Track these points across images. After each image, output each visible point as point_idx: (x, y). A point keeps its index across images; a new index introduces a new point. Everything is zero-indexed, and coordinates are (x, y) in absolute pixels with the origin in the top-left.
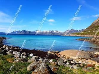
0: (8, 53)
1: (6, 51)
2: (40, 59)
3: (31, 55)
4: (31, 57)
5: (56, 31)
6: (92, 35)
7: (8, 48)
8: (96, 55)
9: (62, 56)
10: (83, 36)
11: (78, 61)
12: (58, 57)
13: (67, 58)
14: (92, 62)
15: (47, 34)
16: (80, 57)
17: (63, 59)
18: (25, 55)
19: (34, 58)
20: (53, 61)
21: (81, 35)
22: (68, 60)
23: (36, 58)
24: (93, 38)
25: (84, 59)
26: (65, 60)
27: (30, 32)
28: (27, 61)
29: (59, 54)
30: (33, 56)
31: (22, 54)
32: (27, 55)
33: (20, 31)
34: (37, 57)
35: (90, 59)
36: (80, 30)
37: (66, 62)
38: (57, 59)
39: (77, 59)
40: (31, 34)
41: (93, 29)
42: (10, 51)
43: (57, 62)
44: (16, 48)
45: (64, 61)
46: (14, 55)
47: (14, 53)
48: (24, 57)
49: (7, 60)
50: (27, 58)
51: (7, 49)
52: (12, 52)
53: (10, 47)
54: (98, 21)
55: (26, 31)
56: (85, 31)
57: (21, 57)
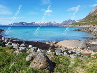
0: (7, 45)
1: (5, 43)
2: (39, 50)
3: (30, 46)
4: (30, 48)
5: (53, 22)
7: (7, 40)
8: (93, 44)
9: (59, 46)
10: (80, 26)
11: (75, 51)
12: (56, 48)
13: (64, 48)
14: (88, 51)
15: (45, 25)
16: (77, 47)
17: (61, 49)
18: (24, 46)
20: (51, 51)
21: (78, 26)
22: (66, 50)
23: (34, 49)
24: (90, 29)
25: (81, 48)
26: (63, 50)
27: (27, 24)
28: (26, 52)
29: (57, 45)
31: (21, 45)
32: (26, 46)
33: (17, 23)
34: (36, 48)
35: (87, 48)
36: (77, 21)
37: (64, 51)
38: (55, 49)
39: (74, 49)
40: (28, 25)
41: (90, 19)
42: (9, 42)
43: (55, 52)
44: (15, 39)
45: (61, 50)
46: (13, 46)
47: (13, 45)
48: (23, 48)
49: (6, 51)
50: (26, 49)
51: (6, 41)
52: (11, 44)
53: (9, 39)
54: (95, 11)
55: (24, 23)
56: (82, 22)
57: (20, 48)
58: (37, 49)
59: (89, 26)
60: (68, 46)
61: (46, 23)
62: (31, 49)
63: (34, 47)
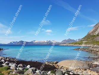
0: (4, 65)
1: (2, 63)
3: (28, 66)
5: (53, 41)
6: (88, 44)
7: (5, 60)
8: (95, 65)
9: (60, 67)
10: (80, 45)
11: (77, 72)
12: (57, 69)
13: (65, 69)
14: (91, 72)
15: (45, 44)
16: (79, 68)
17: (62, 70)
18: (22, 67)
19: (30, 70)
20: (51, 73)
21: (78, 45)
22: (67, 72)
23: (33, 70)
24: (90, 48)
25: (83, 69)
26: (64, 72)
28: (23, 74)
29: (58, 65)
30: (30, 68)
31: (19, 66)
32: (24, 66)
33: (17, 42)
34: (34, 68)
35: (89, 69)
36: (77, 40)
37: (65, 73)
38: (56, 71)
39: (75, 70)
40: (28, 44)
41: (89, 39)
42: (6, 62)
43: (55, 73)
44: (13, 59)
45: (62, 72)
46: (10, 67)
47: (10, 65)
48: (21, 69)
49: (2, 72)
50: (23, 70)
51: (3, 61)
52: (8, 64)
53: (7, 58)
54: (94, 31)
56: (82, 41)
57: (17, 69)
58: (36, 70)
59: (90, 45)
60: (69, 66)
61: (46, 41)
62: (29, 70)
63: (32, 68)
